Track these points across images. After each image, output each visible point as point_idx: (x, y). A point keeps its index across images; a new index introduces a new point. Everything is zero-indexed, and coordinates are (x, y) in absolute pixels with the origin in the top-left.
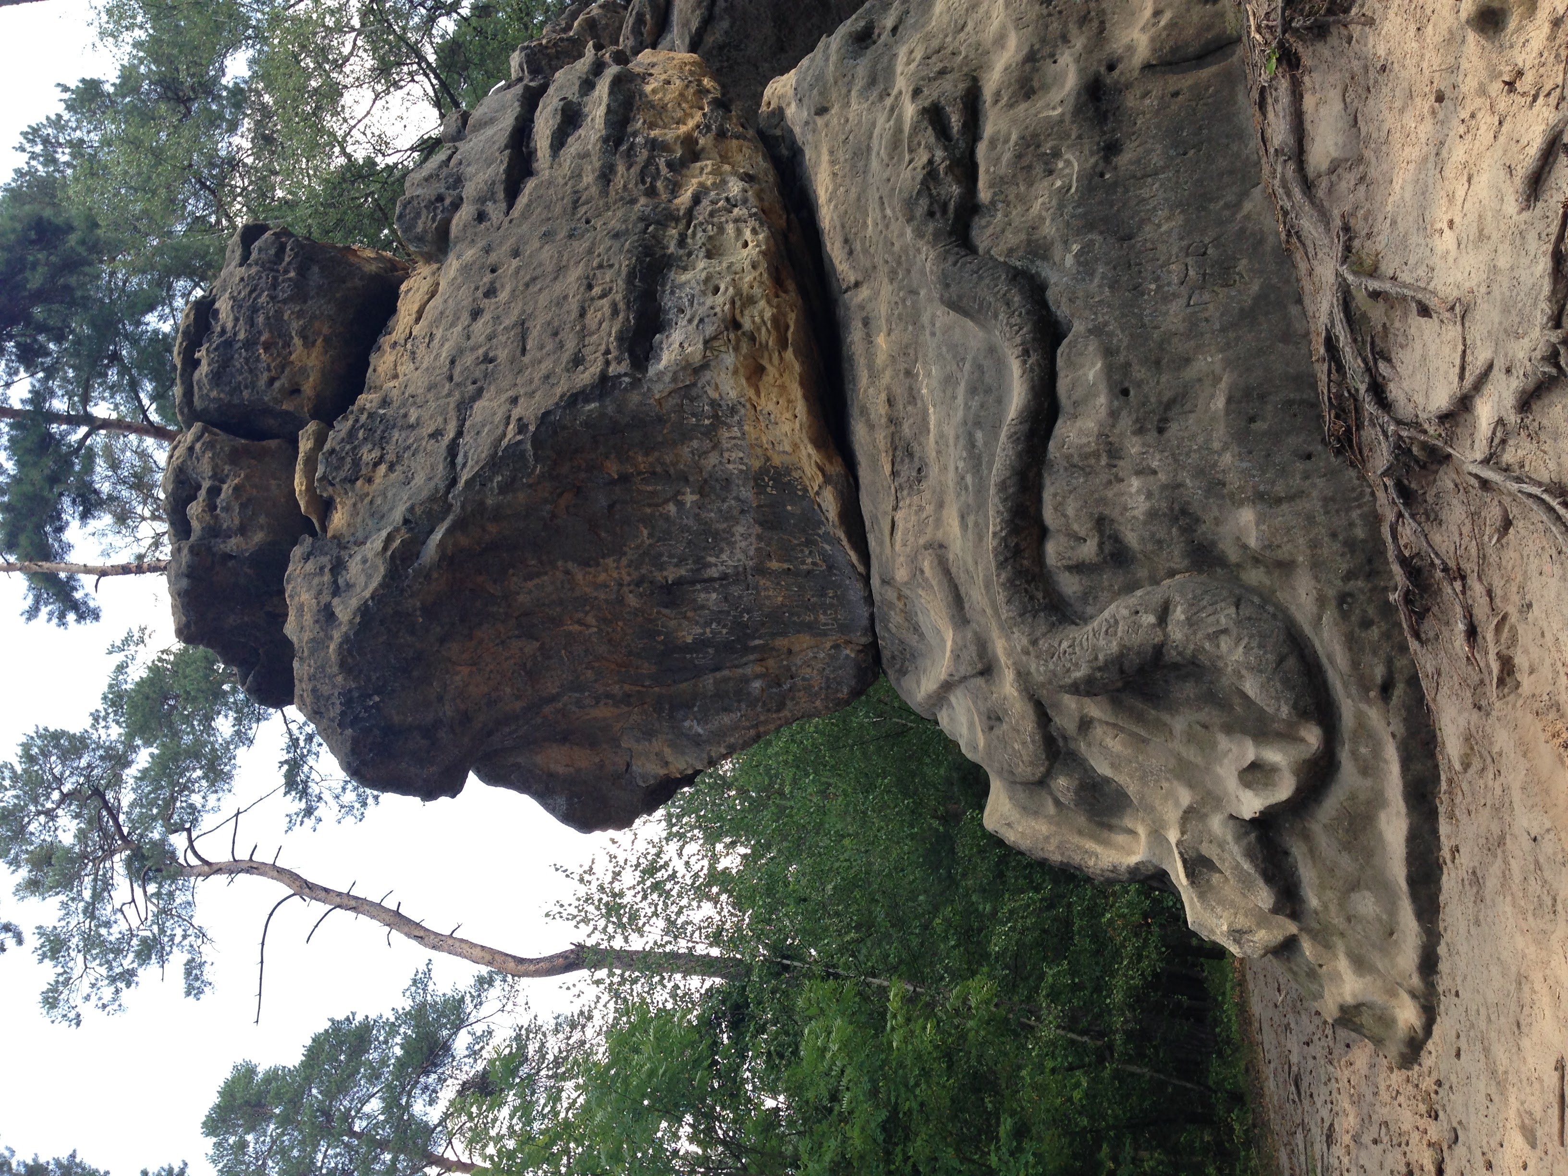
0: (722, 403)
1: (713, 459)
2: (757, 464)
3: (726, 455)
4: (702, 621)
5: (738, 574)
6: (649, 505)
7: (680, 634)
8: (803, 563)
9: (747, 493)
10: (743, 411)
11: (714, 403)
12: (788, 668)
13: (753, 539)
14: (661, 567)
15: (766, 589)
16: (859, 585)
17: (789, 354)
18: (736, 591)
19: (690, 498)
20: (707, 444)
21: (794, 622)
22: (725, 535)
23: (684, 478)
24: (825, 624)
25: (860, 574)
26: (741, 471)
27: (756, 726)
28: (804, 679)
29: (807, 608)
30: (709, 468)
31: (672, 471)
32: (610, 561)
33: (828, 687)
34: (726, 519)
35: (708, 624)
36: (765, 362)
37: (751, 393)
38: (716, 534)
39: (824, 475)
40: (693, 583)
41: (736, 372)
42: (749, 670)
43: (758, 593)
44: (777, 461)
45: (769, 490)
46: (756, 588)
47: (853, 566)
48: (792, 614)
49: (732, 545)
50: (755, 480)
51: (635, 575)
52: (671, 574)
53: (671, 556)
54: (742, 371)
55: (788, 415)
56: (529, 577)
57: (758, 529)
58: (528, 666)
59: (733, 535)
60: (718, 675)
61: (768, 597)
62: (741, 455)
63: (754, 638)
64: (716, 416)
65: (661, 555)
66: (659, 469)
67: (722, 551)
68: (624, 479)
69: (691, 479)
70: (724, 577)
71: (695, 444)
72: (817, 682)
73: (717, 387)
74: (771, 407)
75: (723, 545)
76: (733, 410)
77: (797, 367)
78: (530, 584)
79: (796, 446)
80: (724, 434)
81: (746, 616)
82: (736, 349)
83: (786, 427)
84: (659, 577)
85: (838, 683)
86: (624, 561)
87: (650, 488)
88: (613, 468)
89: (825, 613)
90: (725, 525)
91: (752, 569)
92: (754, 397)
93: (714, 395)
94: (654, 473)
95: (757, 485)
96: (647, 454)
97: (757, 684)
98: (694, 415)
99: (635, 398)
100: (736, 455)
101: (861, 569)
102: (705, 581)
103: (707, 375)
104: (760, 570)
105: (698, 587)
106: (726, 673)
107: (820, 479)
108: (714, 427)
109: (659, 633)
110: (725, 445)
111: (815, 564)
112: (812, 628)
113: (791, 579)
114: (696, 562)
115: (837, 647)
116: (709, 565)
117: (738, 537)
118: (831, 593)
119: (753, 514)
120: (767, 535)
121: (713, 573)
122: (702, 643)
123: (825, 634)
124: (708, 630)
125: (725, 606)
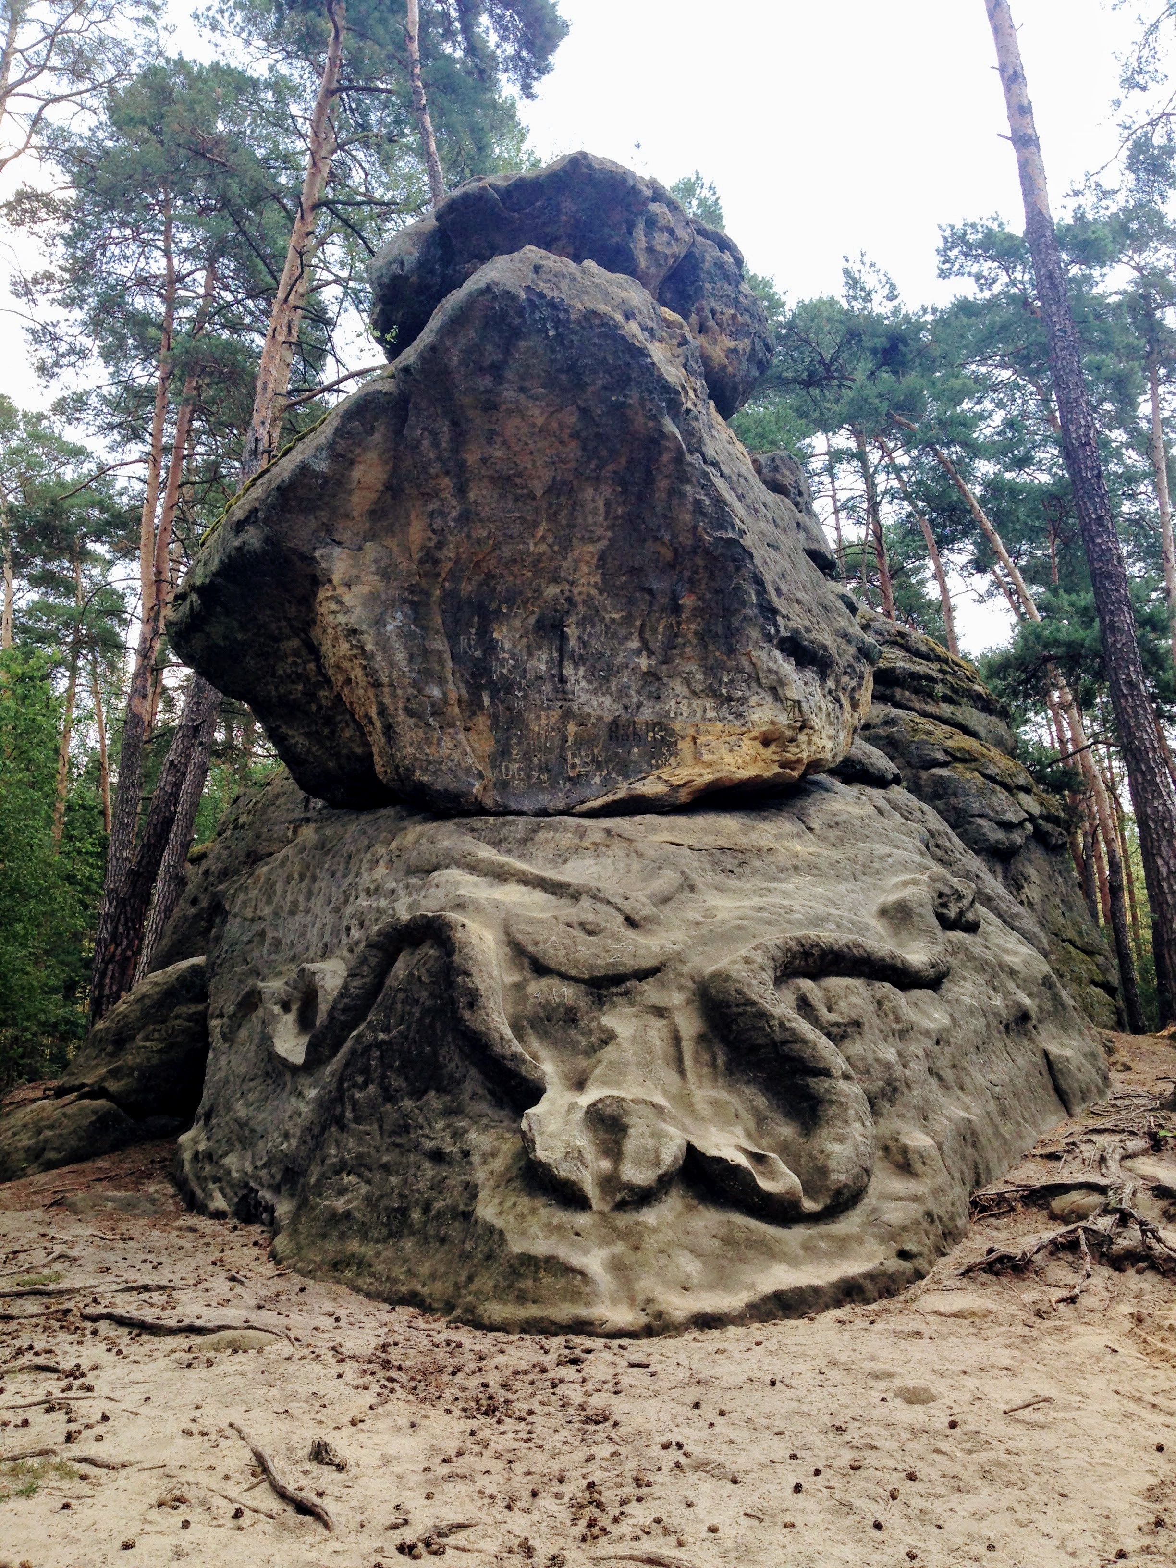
0: (745, 707)
1: (681, 689)
2: (677, 726)
3: (685, 701)
4: (517, 651)
5: (564, 692)
6: (643, 626)
7: (505, 629)
8: (574, 755)
9: (647, 714)
10: (738, 723)
11: (744, 700)
12: (452, 725)
13: (599, 712)
14: (582, 624)
15: (548, 717)
16: (561, 805)
17: (776, 769)
18: (547, 688)
19: (644, 663)
20: (698, 687)
21: (509, 739)
22: (604, 688)
23: (665, 661)
24: (507, 768)
25: (575, 807)
26: (668, 712)
27: (391, 685)
28: (440, 740)
29: (526, 753)
30: (671, 685)
31: (675, 652)
32: (598, 579)
33: (430, 763)
34: (619, 691)
35: (513, 656)
36: (773, 748)
37: (755, 733)
38: (607, 679)
39: (680, 786)
40: (561, 650)
41: (773, 723)
42: (451, 686)
43: (544, 709)
44: (682, 745)
45: (651, 734)
46: (549, 708)
47: (582, 802)
48: (519, 737)
49: (595, 692)
50: (659, 723)
51: (578, 599)
52: (572, 631)
53: (590, 635)
54: (772, 728)
55: (740, 763)
56: (608, 505)
57: (608, 718)
58: (518, 481)
59: (603, 695)
60: (447, 656)
61: (539, 717)
62: (686, 715)
63: (492, 698)
64: (730, 699)
65: (593, 626)
66: (680, 640)
67: (590, 682)
68: (676, 609)
69: (664, 667)
70: (563, 680)
71: (700, 677)
72: (436, 752)
73: (759, 705)
74: (745, 748)
76: (739, 715)
77: (767, 774)
78: (601, 503)
79: (710, 765)
80: (709, 703)
81: (519, 694)
82: (790, 727)
83: (728, 758)
84: (572, 619)
85: (434, 773)
86: (594, 592)
87: (661, 629)
88: (688, 601)
89: (520, 769)
90: (614, 689)
91: (569, 707)
92: (752, 735)
93: (753, 700)
94: (676, 636)
95: (655, 724)
96: (696, 633)
97: (436, 692)
98: (732, 681)
99: (754, 634)
100: (684, 709)
101: (579, 809)
102: (561, 661)
103: (769, 699)
104: (567, 715)
105: (555, 654)
106: (449, 664)
107: (675, 781)
108: (717, 695)
109: (510, 608)
110: (695, 702)
111: (574, 766)
112: (502, 753)
113: (557, 742)
114: (581, 657)
115: (481, 776)
116: (576, 666)
117: (601, 699)
118: (544, 777)
119: (625, 716)
120: (603, 727)
121: (568, 671)
122: (491, 647)
123: (493, 767)
124: (506, 655)
125: (531, 675)
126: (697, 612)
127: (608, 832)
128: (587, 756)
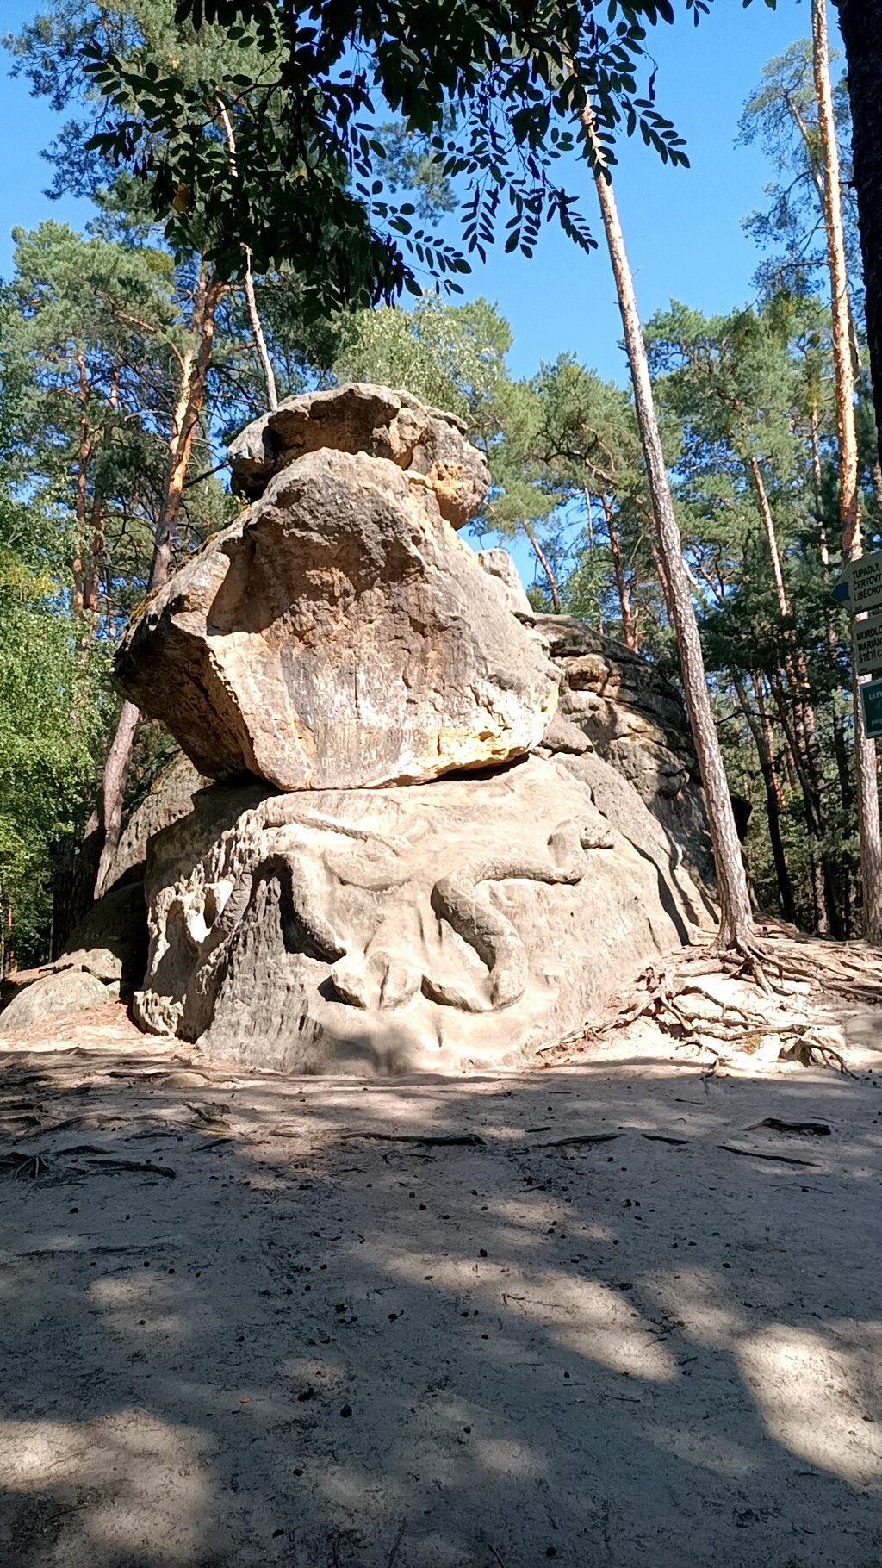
0: (469, 718)
1: (429, 709)
2: (428, 732)
3: (432, 716)
4: (328, 690)
6: (404, 671)
7: (320, 677)
8: (365, 752)
9: (408, 726)
10: (464, 729)
11: (468, 714)
12: (291, 736)
13: (380, 725)
14: (367, 672)
15: (349, 729)
16: (359, 783)
17: (490, 755)
18: (348, 711)
19: (406, 693)
20: (440, 708)
21: (325, 744)
22: (382, 710)
24: (325, 762)
25: (366, 783)
26: (422, 723)
28: (283, 745)
29: (336, 752)
30: (423, 706)
32: (376, 644)
34: (392, 711)
35: (326, 693)
36: (486, 742)
37: (475, 734)
38: (384, 704)
40: (355, 688)
41: (486, 727)
42: (288, 713)
43: (346, 724)
44: (431, 743)
45: (412, 737)
46: (349, 724)
47: (371, 781)
48: (331, 743)
49: (377, 713)
50: (417, 730)
51: (364, 657)
52: (361, 677)
53: (373, 678)
54: (485, 730)
57: (386, 728)
59: (382, 714)
60: (286, 695)
61: (343, 729)
62: (432, 725)
64: (459, 714)
65: (374, 673)
66: (428, 679)
68: (424, 660)
69: (418, 696)
70: (358, 706)
71: (440, 701)
73: (478, 716)
74: (469, 744)
75: (377, 708)
76: (465, 724)
77: (484, 759)
80: (446, 717)
81: (331, 716)
82: (497, 728)
83: (459, 751)
84: (361, 669)
86: (374, 652)
87: (416, 672)
88: (432, 655)
89: (333, 762)
90: (388, 710)
91: (362, 723)
92: (473, 735)
93: (474, 714)
94: (425, 676)
95: (414, 731)
99: (473, 673)
100: (432, 721)
101: (369, 785)
102: (356, 695)
103: (484, 712)
104: (360, 727)
105: (352, 691)
107: (425, 766)
108: (451, 712)
109: (323, 664)
110: (438, 717)
111: (365, 758)
112: (321, 752)
113: (355, 744)
114: (368, 692)
115: (309, 767)
116: (365, 697)
117: (381, 716)
118: (348, 766)
119: (396, 727)
120: (382, 733)
121: (360, 700)
122: (312, 688)
123: (316, 761)
124: (322, 693)
125: (337, 704)
126: (439, 662)
127: (385, 798)
128: (374, 752)
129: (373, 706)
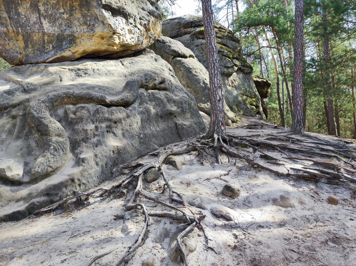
0: (94, 27)
1: (77, 24)
2: (76, 35)
3: (79, 27)
4: (26, 15)
5: (42, 27)
6: (63, 4)
7: (21, 8)
8: (47, 46)
9: (68, 32)
10: (92, 32)
11: (94, 25)
12: (12, 39)
13: (54, 32)
14: (44, 5)
15: (38, 35)
16: (42, 60)
17: (106, 46)
18: (37, 26)
19: (65, 16)
20: (82, 23)
21: (28, 42)
22: (54, 25)
23: (71, 15)
24: (28, 51)
25: (45, 61)
26: (74, 31)
28: (8, 43)
29: (33, 46)
30: (74, 22)
31: (73, 12)
33: (6, 50)
34: (60, 25)
35: (25, 17)
36: (105, 40)
37: (97, 35)
38: (54, 22)
39: (75, 52)
40: (39, 13)
42: (10, 28)
44: (77, 40)
45: (69, 38)
46: (38, 32)
47: (48, 59)
48: (30, 42)
49: (52, 26)
50: (72, 35)
52: (42, 8)
53: (47, 8)
54: (103, 33)
55: (92, 44)
57: (57, 34)
60: (8, 18)
61: (35, 35)
62: (79, 31)
63: (21, 30)
64: (90, 25)
65: (47, 6)
66: (74, 8)
69: (71, 17)
70: (42, 23)
71: (82, 19)
72: (7, 47)
73: (98, 26)
74: (94, 40)
75: (51, 24)
76: (92, 30)
77: (103, 48)
79: (83, 45)
80: (85, 27)
81: (29, 28)
82: (108, 33)
83: (88, 43)
84: (40, 4)
85: (8, 53)
87: (68, 5)
89: (32, 51)
91: (44, 31)
93: (96, 25)
95: (70, 35)
96: (78, 5)
97: (5, 29)
98: (90, 19)
99: (95, 4)
101: (47, 61)
102: (40, 17)
103: (101, 24)
104: (44, 34)
105: (38, 15)
106: (9, 21)
107: (74, 51)
108: (86, 24)
109: (21, 2)
110: (82, 27)
111: (47, 49)
112: (26, 47)
113: (42, 42)
114: (46, 16)
115: (21, 53)
116: (45, 19)
117: (54, 28)
118: (38, 53)
119: (61, 33)
120: (55, 37)
121: (42, 20)
122: (19, 14)
123: (24, 50)
124: (23, 17)
125: (32, 22)
128: (51, 46)
129: (50, 23)
